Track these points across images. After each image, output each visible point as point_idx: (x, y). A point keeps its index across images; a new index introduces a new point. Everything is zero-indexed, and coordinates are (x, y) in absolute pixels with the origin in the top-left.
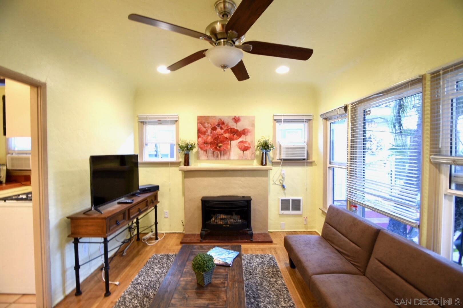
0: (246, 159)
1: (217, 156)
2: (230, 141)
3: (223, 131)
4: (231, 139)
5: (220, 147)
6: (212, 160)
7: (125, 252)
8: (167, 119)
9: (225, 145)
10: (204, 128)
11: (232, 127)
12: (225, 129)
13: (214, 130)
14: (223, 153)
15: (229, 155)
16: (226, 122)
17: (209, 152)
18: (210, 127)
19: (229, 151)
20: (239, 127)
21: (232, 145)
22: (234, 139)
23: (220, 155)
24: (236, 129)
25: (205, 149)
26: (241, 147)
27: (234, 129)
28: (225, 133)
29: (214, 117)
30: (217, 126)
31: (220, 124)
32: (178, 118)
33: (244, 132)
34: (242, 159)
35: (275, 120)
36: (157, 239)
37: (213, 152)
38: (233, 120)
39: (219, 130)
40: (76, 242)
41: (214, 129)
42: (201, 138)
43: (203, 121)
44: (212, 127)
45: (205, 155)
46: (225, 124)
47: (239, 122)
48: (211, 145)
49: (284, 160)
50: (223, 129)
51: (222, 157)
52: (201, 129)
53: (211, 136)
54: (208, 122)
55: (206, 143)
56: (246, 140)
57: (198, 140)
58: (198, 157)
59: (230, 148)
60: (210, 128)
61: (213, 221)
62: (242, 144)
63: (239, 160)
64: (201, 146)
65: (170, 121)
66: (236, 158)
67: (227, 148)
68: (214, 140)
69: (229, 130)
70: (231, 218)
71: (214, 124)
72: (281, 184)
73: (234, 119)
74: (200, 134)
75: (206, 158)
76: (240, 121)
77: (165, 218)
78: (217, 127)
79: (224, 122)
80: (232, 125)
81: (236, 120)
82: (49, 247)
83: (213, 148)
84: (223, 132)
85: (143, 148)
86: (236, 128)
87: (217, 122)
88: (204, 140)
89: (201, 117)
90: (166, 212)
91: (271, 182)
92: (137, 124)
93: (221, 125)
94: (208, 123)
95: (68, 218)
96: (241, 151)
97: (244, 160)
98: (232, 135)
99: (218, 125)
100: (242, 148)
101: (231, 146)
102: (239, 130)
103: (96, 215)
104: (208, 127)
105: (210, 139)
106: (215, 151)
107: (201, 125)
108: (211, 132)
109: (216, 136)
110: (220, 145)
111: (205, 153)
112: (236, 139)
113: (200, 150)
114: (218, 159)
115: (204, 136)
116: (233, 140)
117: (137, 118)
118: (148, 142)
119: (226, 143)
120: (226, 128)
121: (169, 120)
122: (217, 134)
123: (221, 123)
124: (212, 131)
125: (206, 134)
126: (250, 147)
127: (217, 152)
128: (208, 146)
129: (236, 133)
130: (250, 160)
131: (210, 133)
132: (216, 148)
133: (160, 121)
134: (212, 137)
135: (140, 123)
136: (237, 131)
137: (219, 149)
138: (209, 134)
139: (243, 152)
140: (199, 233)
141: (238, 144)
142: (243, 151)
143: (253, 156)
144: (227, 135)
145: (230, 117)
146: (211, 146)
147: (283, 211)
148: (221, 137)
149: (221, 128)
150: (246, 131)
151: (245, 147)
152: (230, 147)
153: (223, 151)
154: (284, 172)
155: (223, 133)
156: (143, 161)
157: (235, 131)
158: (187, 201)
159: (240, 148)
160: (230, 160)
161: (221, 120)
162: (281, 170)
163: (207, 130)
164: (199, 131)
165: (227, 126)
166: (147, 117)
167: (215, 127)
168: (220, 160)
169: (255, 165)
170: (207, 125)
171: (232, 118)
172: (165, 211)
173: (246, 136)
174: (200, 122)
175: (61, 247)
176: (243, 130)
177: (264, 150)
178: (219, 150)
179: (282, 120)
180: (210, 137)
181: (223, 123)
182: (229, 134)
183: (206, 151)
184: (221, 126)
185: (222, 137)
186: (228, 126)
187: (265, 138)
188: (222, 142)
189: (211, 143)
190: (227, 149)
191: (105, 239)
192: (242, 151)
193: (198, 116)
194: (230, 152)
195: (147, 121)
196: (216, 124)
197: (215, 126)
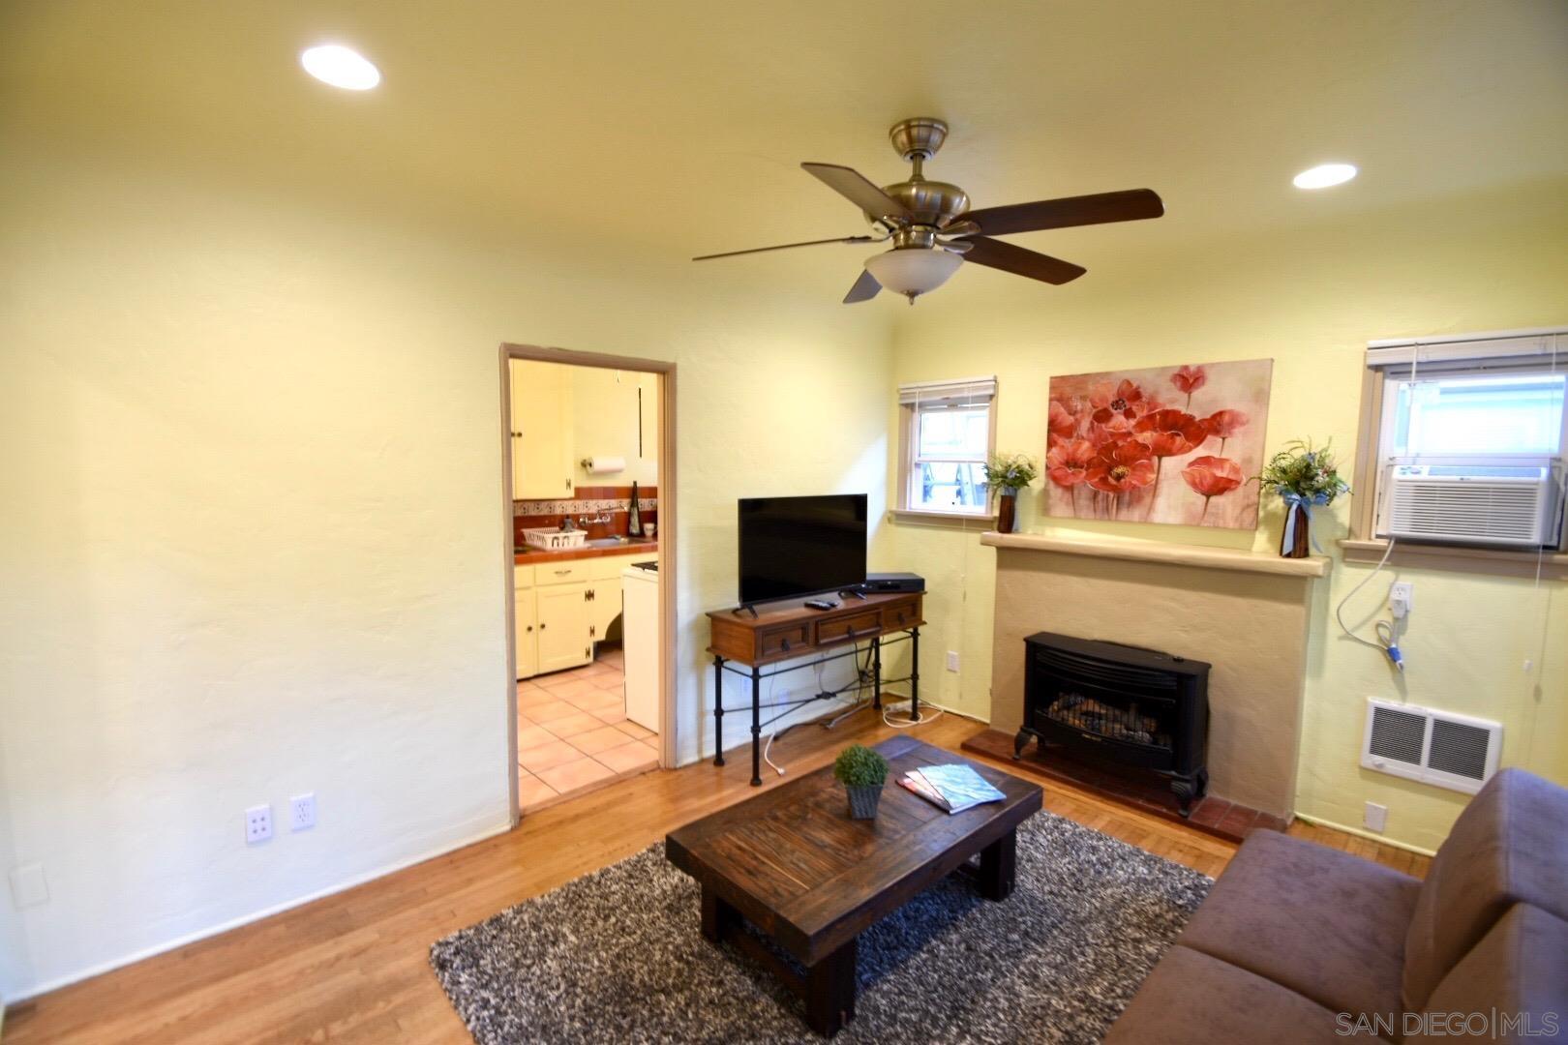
0: (1216, 527)
1: (1107, 509)
2: (1155, 459)
3: (1132, 422)
4: (1163, 451)
5: (1119, 478)
6: (1087, 519)
7: (834, 723)
8: (965, 394)
9: (1138, 473)
10: (1070, 414)
11: (1169, 407)
12: (1141, 414)
13: (1103, 422)
14: (1126, 497)
15: (1151, 509)
16: (1146, 394)
17: (1079, 494)
18: (1088, 410)
19: (1151, 494)
20: (1198, 406)
21: (1163, 471)
22: (1174, 451)
23: (1118, 504)
24: (1185, 415)
25: (1067, 484)
26: (1197, 481)
27: (1176, 413)
28: (1142, 431)
29: (1107, 374)
30: (1113, 406)
31: (1125, 399)
32: (996, 387)
33: (1217, 425)
34: (1198, 525)
35: (1377, 368)
36: (915, 717)
37: (1095, 495)
38: (1175, 383)
39: (1119, 420)
40: (719, 664)
41: (1103, 416)
42: (1058, 448)
43: (1068, 391)
44: (1094, 411)
45: (1067, 504)
46: (1144, 399)
47: (1197, 388)
48: (1087, 470)
49: (1401, 541)
50: (1134, 416)
51: (1124, 514)
52: (1060, 418)
53: (1089, 440)
54: (1083, 393)
55: (1072, 463)
56: (1224, 456)
57: (1050, 454)
58: (1045, 509)
59: (1154, 482)
60: (1089, 414)
61: (1054, 710)
62: (1205, 470)
63: (1186, 525)
64: (1058, 473)
65: (972, 397)
66: (1174, 518)
67: (1145, 483)
68: (1098, 454)
69: (1158, 417)
70: (1115, 720)
71: (1103, 399)
72: (1386, 645)
73: (1178, 378)
74: (1055, 435)
75: (1069, 512)
76: (1203, 384)
77: (949, 670)
78: (1114, 411)
79: (1141, 390)
80: (1173, 400)
81: (1189, 380)
82: (676, 659)
83: (1096, 480)
84: (1135, 427)
85: (909, 477)
86: (1184, 411)
87: (1115, 391)
88: (1068, 454)
89: (1063, 378)
90: (953, 657)
91: (1333, 630)
92: (896, 410)
93: (1127, 403)
94: (1083, 398)
95: (708, 615)
96: (1199, 495)
97: (1209, 527)
98: (1165, 438)
99: (1116, 404)
100: (1201, 483)
101: (1162, 476)
102: (1198, 419)
103: (749, 620)
104: (1082, 411)
105: (1085, 450)
106: (1101, 491)
107: (1059, 404)
108: (1092, 428)
109: (1106, 439)
110: (1120, 470)
111: (1068, 495)
112: (1182, 450)
113: (1052, 484)
114: (1110, 520)
115: (1067, 441)
116: (1170, 453)
117: (898, 396)
118: (922, 458)
119: (1142, 465)
120: (1145, 413)
121: (970, 395)
122: (1112, 435)
123: (1129, 396)
124: (1096, 424)
125: (1075, 435)
126: (1238, 483)
127: (1108, 496)
128: (1081, 472)
129: (1183, 429)
130: (1233, 529)
131: (1089, 430)
132: (1104, 480)
133: (947, 398)
134: (1094, 445)
135: (904, 408)
136: (1190, 419)
137: (1116, 486)
138: (1085, 435)
139: (1204, 498)
140: (1015, 734)
141: (1188, 470)
142: (1208, 497)
143: (1249, 516)
144: (1147, 437)
145: (1164, 369)
146: (1087, 475)
147: (1379, 759)
148: (1125, 444)
149: (1129, 414)
150: (1226, 418)
151: (1218, 480)
152: (1157, 477)
153: (1131, 493)
154: (1403, 597)
155: (1133, 431)
156: (907, 510)
157: (1182, 422)
158: (1000, 634)
159: (1195, 485)
160: (1152, 523)
161: (1129, 383)
162: (1391, 586)
163: (1078, 422)
164: (1054, 426)
165: (1149, 404)
166: (917, 391)
167: (1106, 410)
168: (1116, 520)
169: (1261, 550)
170: (1078, 405)
171: (1171, 373)
172: (950, 652)
173: (1224, 439)
174: (1058, 396)
175: (698, 667)
176: (1214, 417)
177: (1296, 496)
178: (1114, 489)
179: (1411, 364)
180: (1086, 445)
181: (1136, 395)
182: (1155, 434)
183: (1070, 489)
184: (1127, 407)
185: (1130, 442)
186: (1152, 403)
187: (1307, 446)
188: (1126, 461)
189: (1089, 462)
190: (1142, 486)
191: (756, 671)
192: (1203, 494)
193: (1052, 378)
194: (1154, 496)
195: (917, 401)
196: (1112, 399)
197: (1105, 405)
